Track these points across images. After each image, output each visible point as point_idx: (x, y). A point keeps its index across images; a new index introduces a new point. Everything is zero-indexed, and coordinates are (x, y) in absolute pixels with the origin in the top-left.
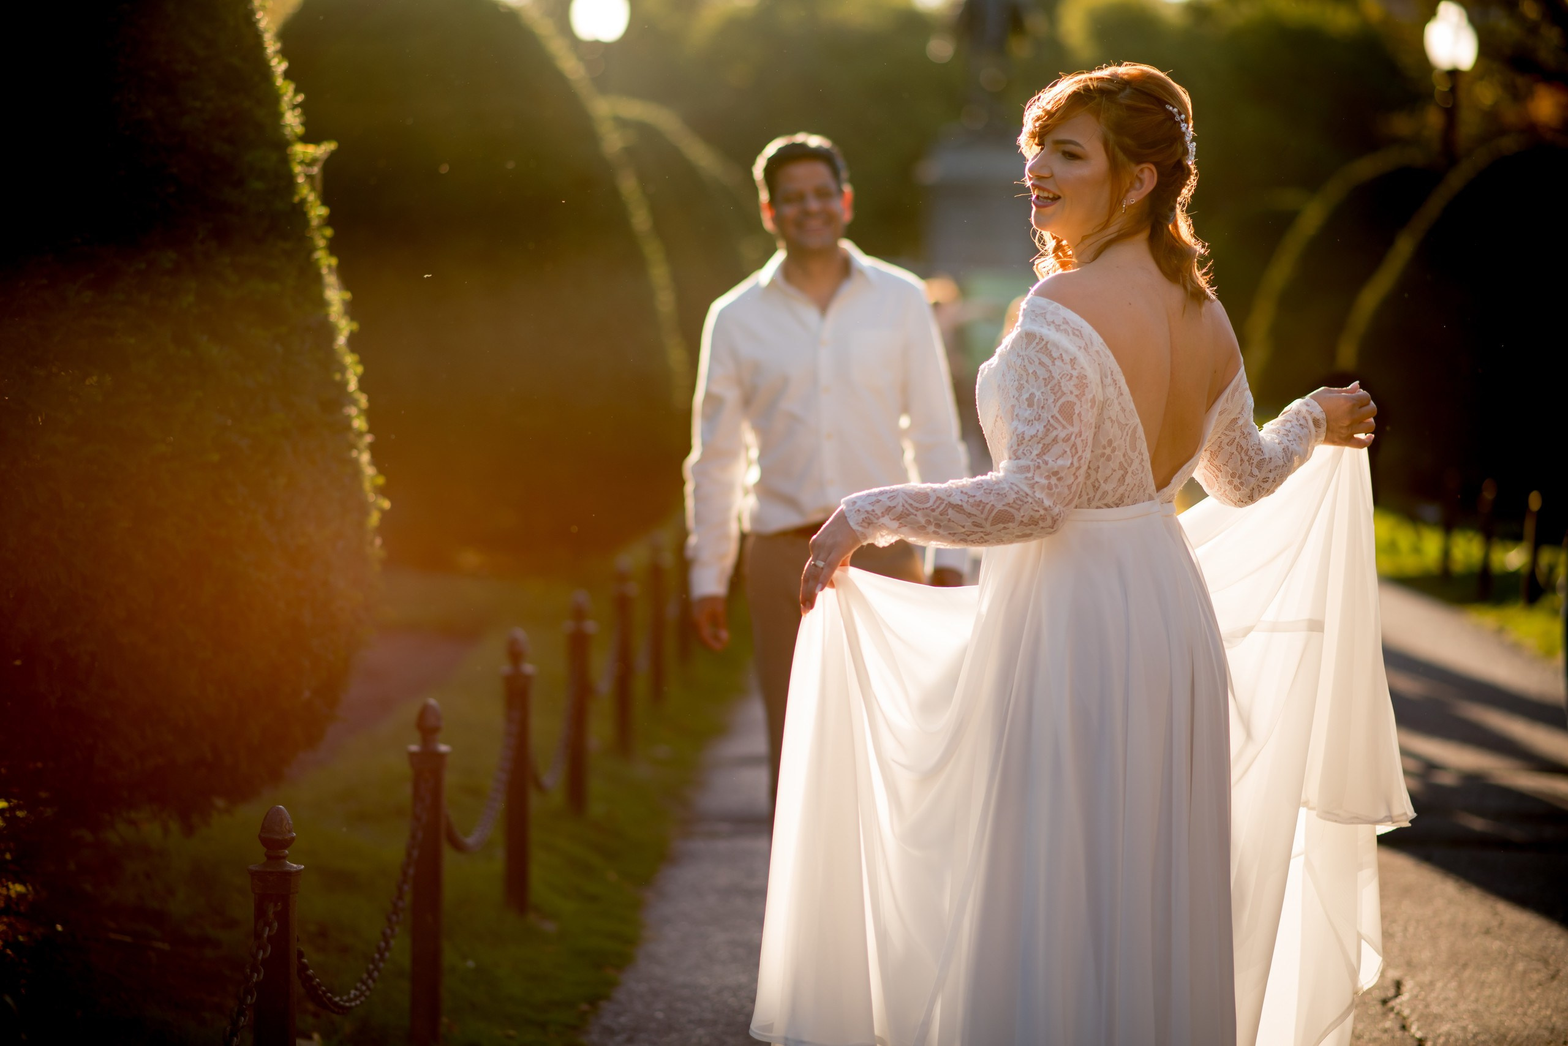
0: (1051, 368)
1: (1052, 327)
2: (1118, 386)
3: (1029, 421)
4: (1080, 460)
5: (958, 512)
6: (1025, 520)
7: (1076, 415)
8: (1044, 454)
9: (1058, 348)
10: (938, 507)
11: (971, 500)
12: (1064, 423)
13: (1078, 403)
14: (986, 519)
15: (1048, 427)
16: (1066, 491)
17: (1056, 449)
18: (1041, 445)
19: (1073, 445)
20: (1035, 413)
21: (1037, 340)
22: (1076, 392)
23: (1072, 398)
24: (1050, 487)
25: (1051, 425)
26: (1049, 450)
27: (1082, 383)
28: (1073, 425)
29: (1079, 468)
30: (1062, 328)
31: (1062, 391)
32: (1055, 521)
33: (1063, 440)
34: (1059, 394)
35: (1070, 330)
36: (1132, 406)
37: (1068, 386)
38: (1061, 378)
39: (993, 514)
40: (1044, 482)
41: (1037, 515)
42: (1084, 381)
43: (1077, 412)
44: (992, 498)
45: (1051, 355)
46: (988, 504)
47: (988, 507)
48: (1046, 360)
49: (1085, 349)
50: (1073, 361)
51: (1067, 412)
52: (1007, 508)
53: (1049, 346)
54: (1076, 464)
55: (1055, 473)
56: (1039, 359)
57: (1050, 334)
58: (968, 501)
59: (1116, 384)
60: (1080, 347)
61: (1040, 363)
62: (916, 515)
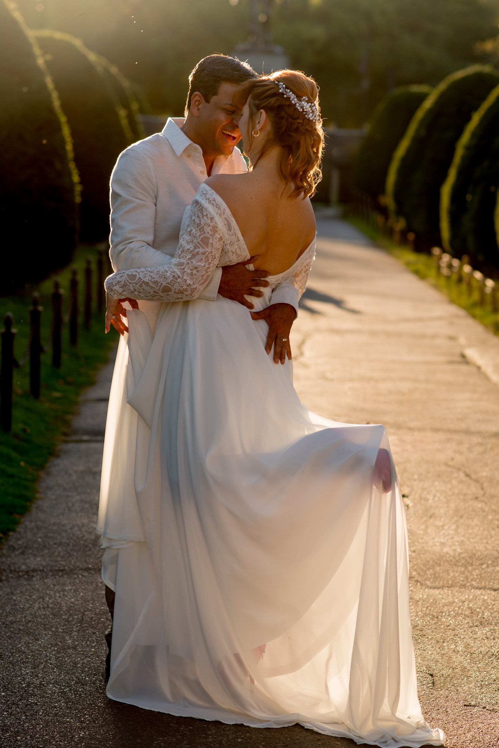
0: (201, 219)
1: (207, 201)
2: (237, 236)
3: (188, 242)
4: (210, 264)
5: (147, 286)
6: (177, 291)
7: (210, 243)
8: (192, 259)
9: (206, 211)
10: (139, 283)
11: (153, 280)
12: (204, 246)
13: (211, 238)
14: (159, 290)
15: (196, 247)
16: (201, 278)
17: (198, 257)
18: (191, 254)
19: (207, 257)
20: (191, 239)
21: (199, 205)
22: (211, 233)
23: (208, 236)
24: (192, 274)
25: (197, 246)
26: (194, 257)
27: (215, 229)
28: (208, 248)
29: (208, 268)
30: (211, 202)
31: (204, 232)
32: (193, 292)
33: (202, 254)
34: (202, 233)
35: (215, 204)
36: (245, 246)
37: (207, 229)
38: (204, 225)
39: (162, 287)
40: (189, 271)
41: (182, 289)
42: (216, 229)
43: (210, 242)
44: (162, 280)
45: (203, 213)
46: (159, 282)
47: (160, 284)
48: (200, 215)
49: (220, 214)
50: (212, 219)
51: (205, 241)
52: (167, 285)
53: (203, 209)
54: (207, 266)
55: (196, 268)
56: (198, 214)
57: (205, 203)
58: (151, 280)
59: (236, 235)
60: (218, 213)
61: (198, 216)
62: (129, 286)
